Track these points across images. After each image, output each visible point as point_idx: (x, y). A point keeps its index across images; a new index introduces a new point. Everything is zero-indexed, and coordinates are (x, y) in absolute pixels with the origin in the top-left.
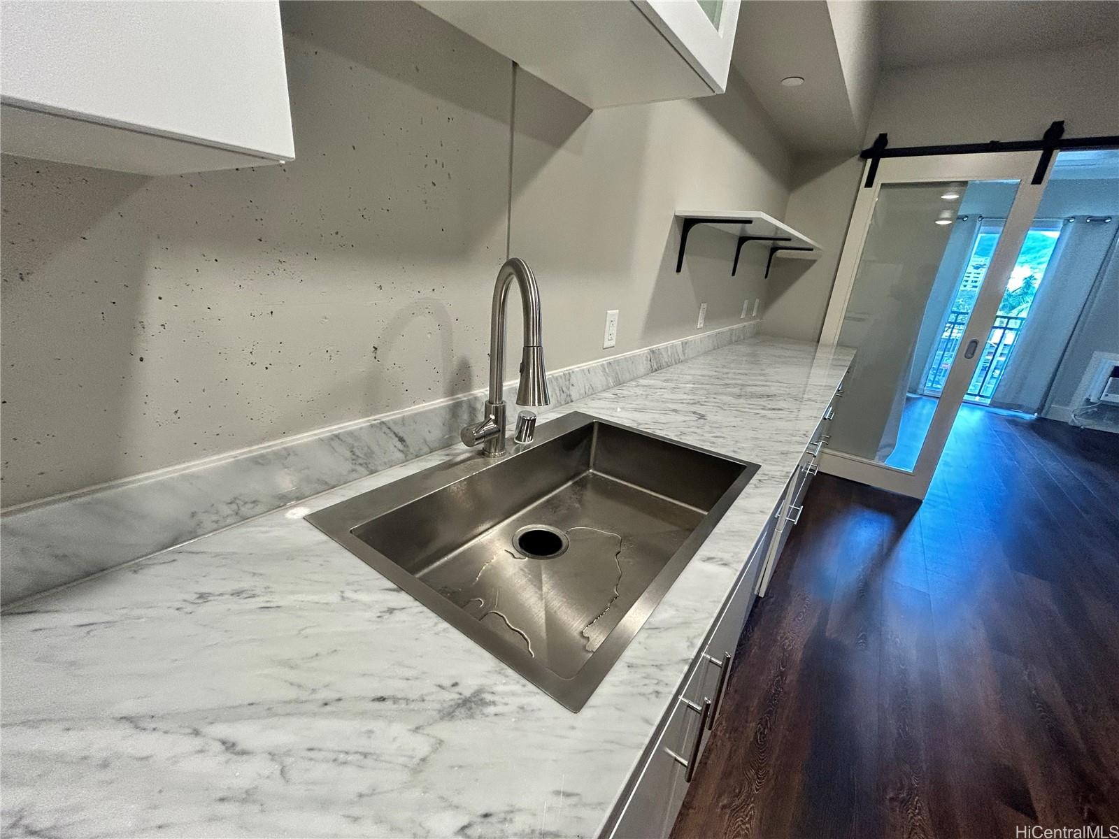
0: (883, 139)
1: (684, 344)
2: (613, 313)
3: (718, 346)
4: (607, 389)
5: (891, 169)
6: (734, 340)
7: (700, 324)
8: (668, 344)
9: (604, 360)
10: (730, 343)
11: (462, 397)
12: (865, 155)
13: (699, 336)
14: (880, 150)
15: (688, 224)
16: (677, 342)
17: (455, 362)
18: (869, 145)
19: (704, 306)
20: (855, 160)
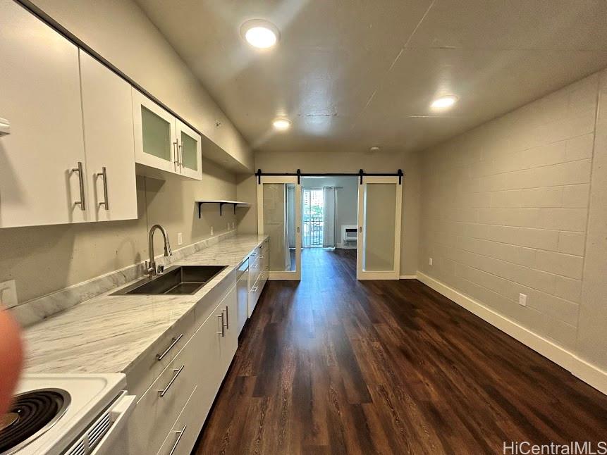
0: (259, 171)
1: (207, 242)
2: (180, 234)
3: (220, 241)
4: (182, 258)
5: (264, 179)
6: (227, 238)
7: (212, 234)
8: (201, 242)
9: (180, 249)
10: (226, 239)
11: (138, 263)
12: (256, 175)
13: (213, 238)
14: (259, 174)
15: (200, 204)
16: (204, 241)
17: (136, 253)
18: (257, 172)
19: (212, 228)
20: (254, 176)
